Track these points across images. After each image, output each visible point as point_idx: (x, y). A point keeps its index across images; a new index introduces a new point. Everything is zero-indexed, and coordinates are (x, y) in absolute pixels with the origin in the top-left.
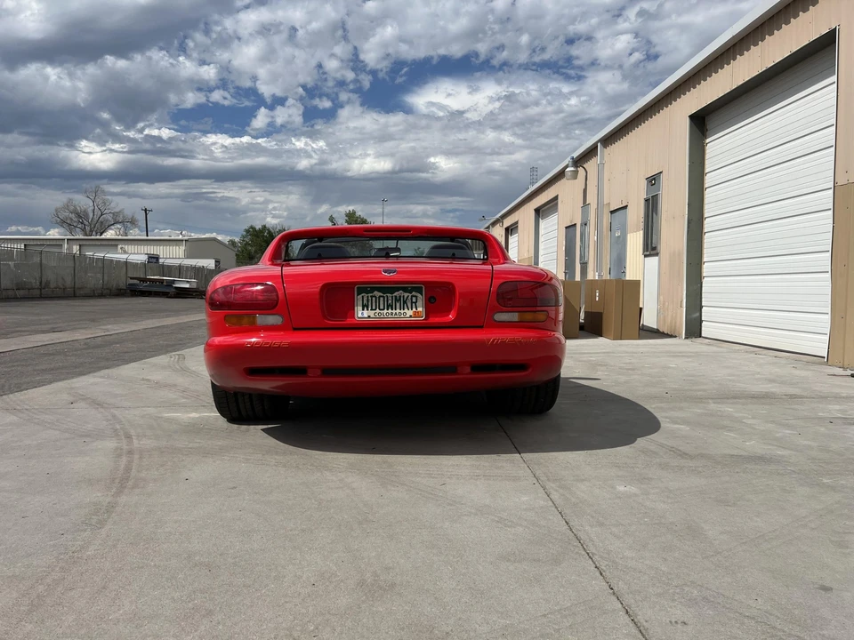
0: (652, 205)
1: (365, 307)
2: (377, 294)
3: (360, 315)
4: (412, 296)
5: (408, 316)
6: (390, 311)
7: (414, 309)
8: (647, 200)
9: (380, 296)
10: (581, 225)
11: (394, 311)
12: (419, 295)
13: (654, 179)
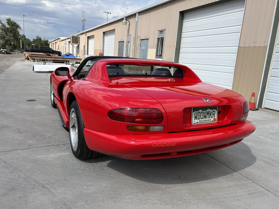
0: (161, 41)
1: (196, 118)
2: (201, 111)
3: (194, 122)
4: (213, 111)
5: (211, 121)
6: (205, 119)
7: (214, 118)
8: (158, 39)
9: (202, 112)
10: (127, 42)
11: (206, 119)
12: (216, 111)
13: (162, 31)
